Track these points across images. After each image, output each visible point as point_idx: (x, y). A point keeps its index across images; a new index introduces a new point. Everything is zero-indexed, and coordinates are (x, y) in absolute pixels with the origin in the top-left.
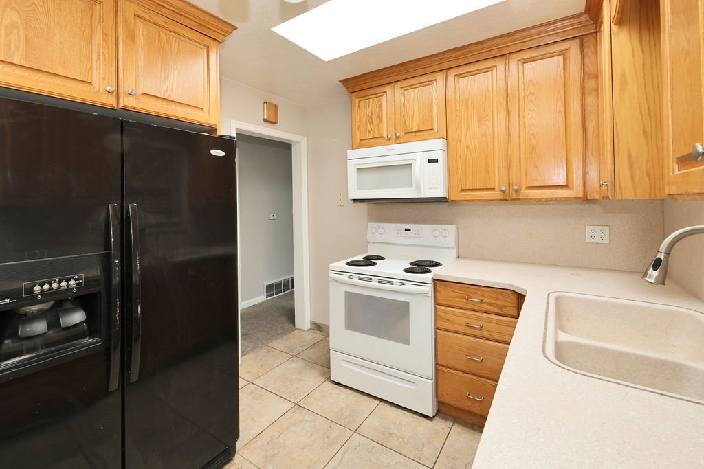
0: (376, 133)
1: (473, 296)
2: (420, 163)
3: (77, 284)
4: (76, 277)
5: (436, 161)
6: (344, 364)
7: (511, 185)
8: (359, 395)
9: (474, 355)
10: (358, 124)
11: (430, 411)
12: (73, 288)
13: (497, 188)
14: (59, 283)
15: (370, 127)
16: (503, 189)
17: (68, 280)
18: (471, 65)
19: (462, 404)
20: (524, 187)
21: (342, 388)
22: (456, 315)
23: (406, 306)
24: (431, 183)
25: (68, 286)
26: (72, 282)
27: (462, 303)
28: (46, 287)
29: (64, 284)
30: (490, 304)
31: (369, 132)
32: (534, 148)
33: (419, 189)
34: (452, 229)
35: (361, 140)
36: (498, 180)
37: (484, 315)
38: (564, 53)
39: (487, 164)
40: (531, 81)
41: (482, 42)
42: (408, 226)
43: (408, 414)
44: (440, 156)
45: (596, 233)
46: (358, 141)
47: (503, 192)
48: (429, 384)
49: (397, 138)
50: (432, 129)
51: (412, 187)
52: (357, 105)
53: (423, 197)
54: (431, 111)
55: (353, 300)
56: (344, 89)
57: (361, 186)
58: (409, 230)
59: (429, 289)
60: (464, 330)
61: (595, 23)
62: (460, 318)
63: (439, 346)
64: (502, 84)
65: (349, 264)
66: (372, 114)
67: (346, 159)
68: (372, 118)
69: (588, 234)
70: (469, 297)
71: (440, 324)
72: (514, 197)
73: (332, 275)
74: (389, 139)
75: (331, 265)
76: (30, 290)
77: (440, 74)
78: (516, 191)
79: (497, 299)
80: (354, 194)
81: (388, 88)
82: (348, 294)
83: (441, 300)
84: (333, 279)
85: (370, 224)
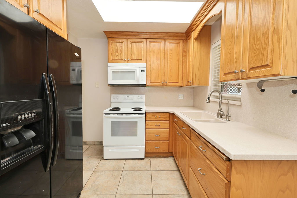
0: (119, 57)
1: (157, 116)
2: (138, 71)
3: (35, 115)
4: (34, 112)
5: (144, 71)
6: (110, 150)
7: (164, 81)
8: (117, 160)
9: (157, 134)
10: (111, 52)
11: (144, 157)
12: (33, 118)
13: (161, 82)
14: (28, 115)
15: (117, 54)
16: (163, 82)
17: (31, 114)
18: (155, 40)
20: (168, 82)
21: (109, 160)
22: (152, 123)
23: (136, 122)
24: (142, 79)
25: (31, 116)
26: (33, 114)
27: (154, 119)
28: (23, 116)
29: (30, 115)
30: (162, 118)
31: (117, 56)
32: (171, 70)
33: (138, 81)
34: (144, 96)
35: (112, 59)
36: (161, 79)
37: (160, 121)
38: (179, 43)
39: (158, 74)
40: (171, 49)
41: (159, 33)
43: (136, 160)
44: (145, 69)
45: (181, 96)
46: (111, 59)
47: (163, 83)
48: (143, 148)
49: (128, 60)
50: (141, 60)
51: (135, 80)
52: (111, 43)
53: (139, 84)
54: (141, 52)
55: (114, 125)
56: (105, 35)
57: (113, 79)
58: (129, 97)
59: (144, 115)
60: (154, 127)
61: (186, 37)
62: (153, 123)
63: (147, 134)
64: (163, 48)
65: (110, 110)
66: (118, 49)
67: (107, 67)
68: (118, 51)
69: (179, 96)
70: (156, 116)
71: (147, 127)
72: (165, 85)
73: (104, 115)
74: (125, 61)
75: (104, 111)
76: (16, 118)
77: (145, 39)
78: (166, 83)
79: (164, 116)
80: (111, 81)
81: (125, 40)
82: (112, 122)
83: (147, 119)
84: (105, 117)
85: (112, 95)
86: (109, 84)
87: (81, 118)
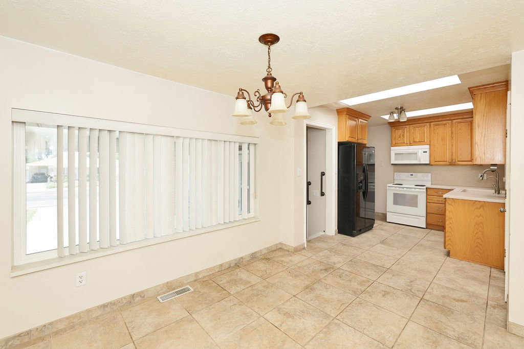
0: (402, 141)
2: (420, 152)
5: (426, 152)
7: (452, 160)
9: (439, 209)
10: (394, 138)
11: (425, 227)
13: (447, 161)
15: (399, 139)
18: (440, 122)
19: (436, 223)
20: (457, 161)
21: (391, 223)
22: (434, 198)
23: (417, 196)
24: (425, 159)
27: (436, 194)
31: (399, 141)
33: (420, 161)
34: (430, 175)
36: (448, 158)
38: (471, 122)
39: (444, 154)
40: (460, 129)
42: (412, 174)
43: (417, 228)
44: (428, 150)
46: (394, 144)
47: (450, 162)
48: (425, 218)
49: (410, 143)
50: (424, 142)
51: (417, 160)
52: (394, 131)
53: (421, 163)
54: (424, 135)
55: (396, 195)
56: (389, 126)
57: (396, 159)
59: (425, 190)
60: (436, 202)
63: (428, 207)
64: (450, 129)
65: (393, 185)
66: (400, 135)
67: (390, 150)
70: (438, 192)
71: (428, 201)
72: (453, 164)
74: (407, 144)
75: (388, 185)
77: (428, 123)
78: (454, 162)
80: (393, 162)
81: (407, 126)
82: (394, 194)
83: (428, 193)
84: (388, 189)
85: (396, 173)
86: (392, 164)
87: (374, 189)
